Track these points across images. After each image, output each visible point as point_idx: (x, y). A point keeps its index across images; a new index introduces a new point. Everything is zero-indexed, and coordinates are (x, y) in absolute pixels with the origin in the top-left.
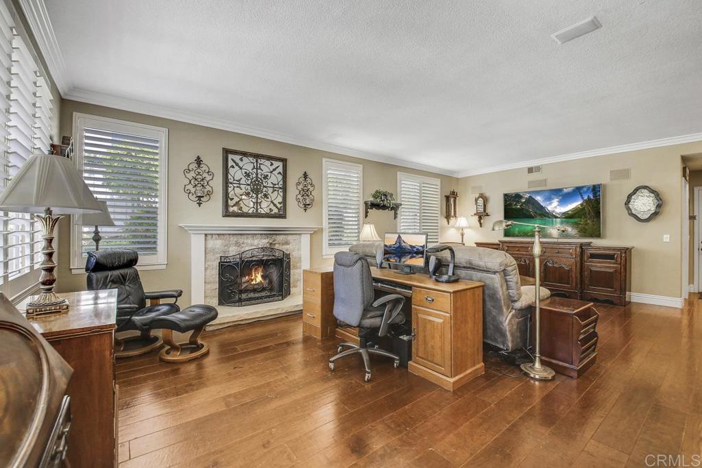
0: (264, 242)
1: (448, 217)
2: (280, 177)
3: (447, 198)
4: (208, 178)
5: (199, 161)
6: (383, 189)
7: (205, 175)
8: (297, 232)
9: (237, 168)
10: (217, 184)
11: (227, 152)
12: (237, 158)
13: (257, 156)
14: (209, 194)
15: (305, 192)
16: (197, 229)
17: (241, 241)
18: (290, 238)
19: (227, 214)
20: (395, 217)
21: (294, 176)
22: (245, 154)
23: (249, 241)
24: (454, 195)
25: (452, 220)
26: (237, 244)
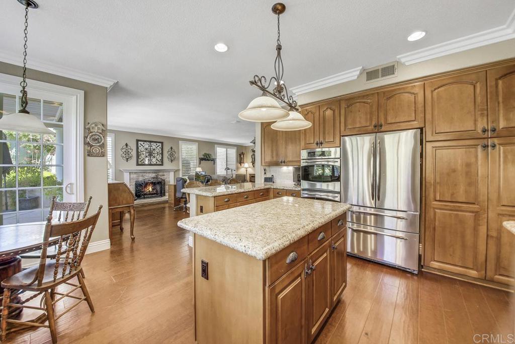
0: (154, 175)
1: (240, 163)
2: (160, 149)
3: (240, 155)
4: (131, 151)
5: (127, 145)
6: (207, 153)
7: (129, 150)
8: (168, 171)
9: (142, 147)
10: (134, 153)
11: (138, 141)
12: (142, 143)
13: (151, 142)
14: (131, 157)
15: (171, 155)
16: (126, 171)
17: (144, 175)
18: (165, 173)
19: (138, 164)
20: (214, 164)
21: (166, 149)
22: (145, 141)
23: (147, 175)
24: (243, 154)
25: (242, 165)
26: (142, 176)
